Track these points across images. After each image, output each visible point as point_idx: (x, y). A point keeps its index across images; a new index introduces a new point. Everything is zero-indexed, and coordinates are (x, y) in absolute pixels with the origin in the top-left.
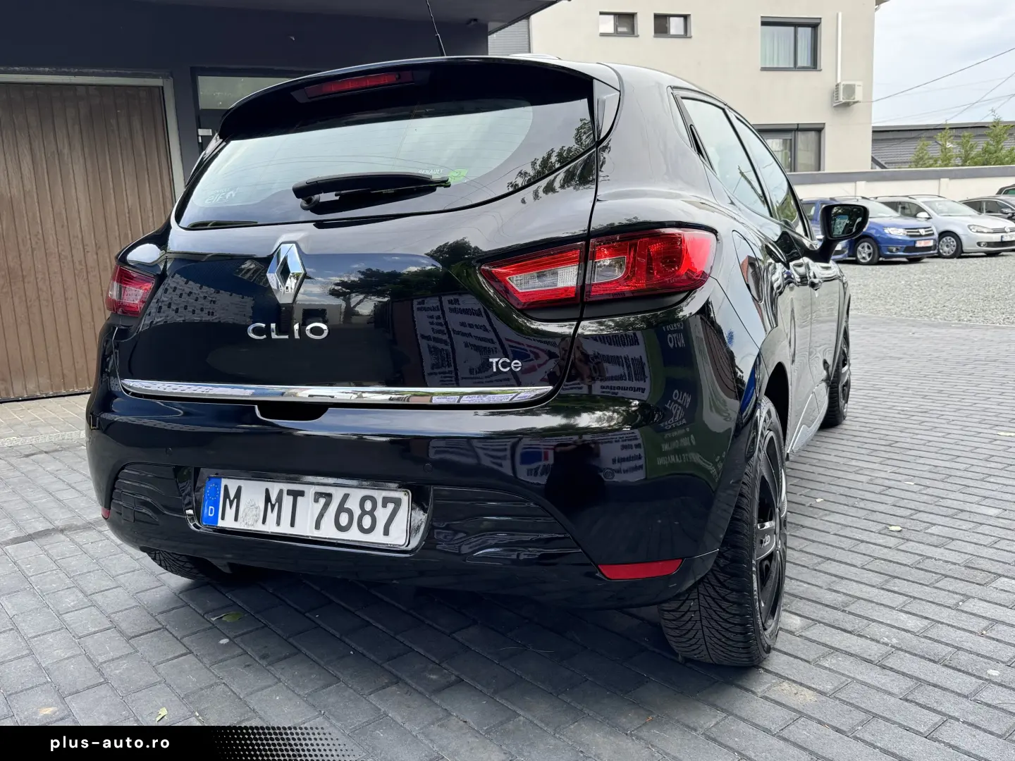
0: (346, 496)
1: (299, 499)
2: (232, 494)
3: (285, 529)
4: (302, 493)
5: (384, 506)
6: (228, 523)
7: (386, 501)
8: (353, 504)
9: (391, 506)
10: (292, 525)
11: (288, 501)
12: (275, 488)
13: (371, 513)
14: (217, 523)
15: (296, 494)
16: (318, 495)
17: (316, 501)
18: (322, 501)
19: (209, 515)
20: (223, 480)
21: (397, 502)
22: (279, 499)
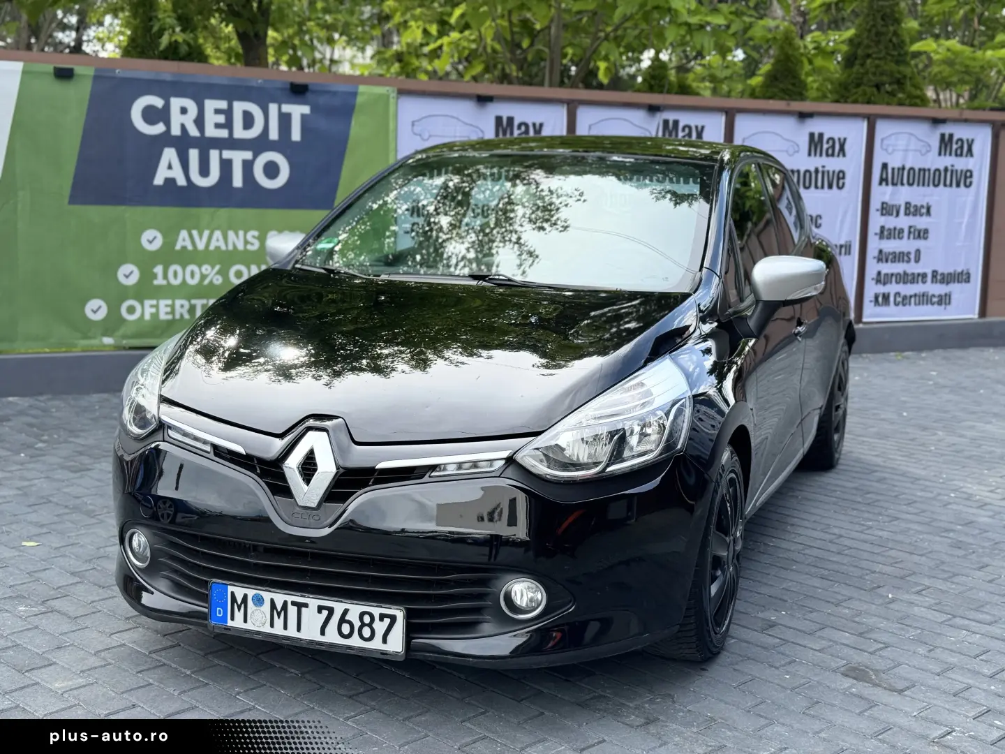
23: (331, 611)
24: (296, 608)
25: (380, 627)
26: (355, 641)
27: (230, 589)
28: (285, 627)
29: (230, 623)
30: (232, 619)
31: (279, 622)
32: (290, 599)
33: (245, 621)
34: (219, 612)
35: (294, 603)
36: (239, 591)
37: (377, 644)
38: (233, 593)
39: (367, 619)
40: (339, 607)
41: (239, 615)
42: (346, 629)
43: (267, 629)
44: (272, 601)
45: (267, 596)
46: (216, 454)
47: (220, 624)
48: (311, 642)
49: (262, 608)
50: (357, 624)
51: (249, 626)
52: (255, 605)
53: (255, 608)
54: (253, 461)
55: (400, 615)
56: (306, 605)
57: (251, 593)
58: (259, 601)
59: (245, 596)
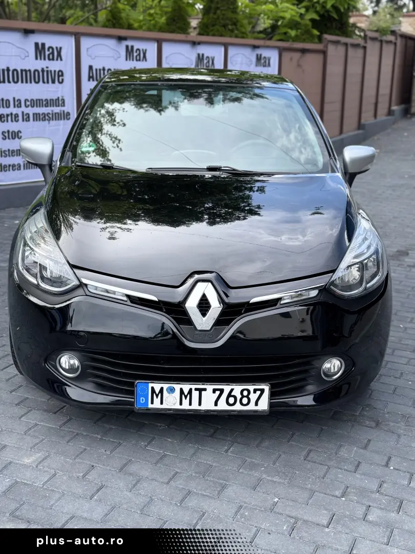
23: (222, 391)
24: (198, 392)
25: (254, 397)
26: (238, 407)
27: (151, 385)
28: (190, 404)
29: (150, 406)
30: (152, 403)
31: (186, 402)
32: (194, 387)
33: (162, 403)
34: (142, 400)
35: (196, 389)
36: (157, 386)
37: (252, 407)
38: (153, 388)
39: (245, 393)
40: (227, 388)
41: (157, 401)
42: (231, 400)
43: (178, 406)
44: (181, 390)
45: (177, 387)
46: (132, 302)
47: (143, 407)
48: (208, 411)
49: (173, 395)
50: (239, 397)
51: (164, 406)
52: (169, 393)
53: (168, 395)
54: (160, 305)
55: (267, 388)
56: (205, 390)
57: (166, 386)
58: (172, 390)
59: (162, 389)
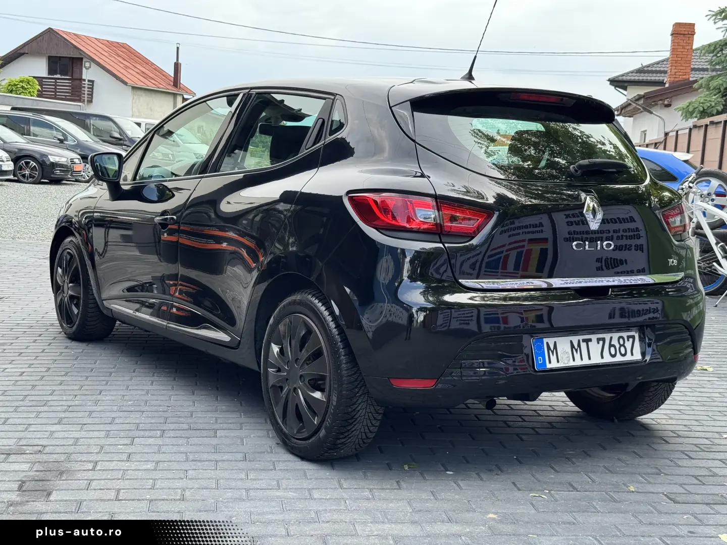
0: (611, 338)
1: (589, 343)
2: (552, 347)
3: (586, 362)
4: (590, 340)
5: (628, 340)
6: (554, 365)
7: (629, 337)
8: (615, 342)
9: (631, 340)
10: (590, 358)
11: (583, 345)
12: (575, 339)
13: (623, 345)
14: (546, 366)
15: (587, 341)
16: (599, 340)
17: (598, 343)
18: (601, 342)
19: (540, 362)
20: (544, 339)
21: (633, 337)
22: (579, 345)
